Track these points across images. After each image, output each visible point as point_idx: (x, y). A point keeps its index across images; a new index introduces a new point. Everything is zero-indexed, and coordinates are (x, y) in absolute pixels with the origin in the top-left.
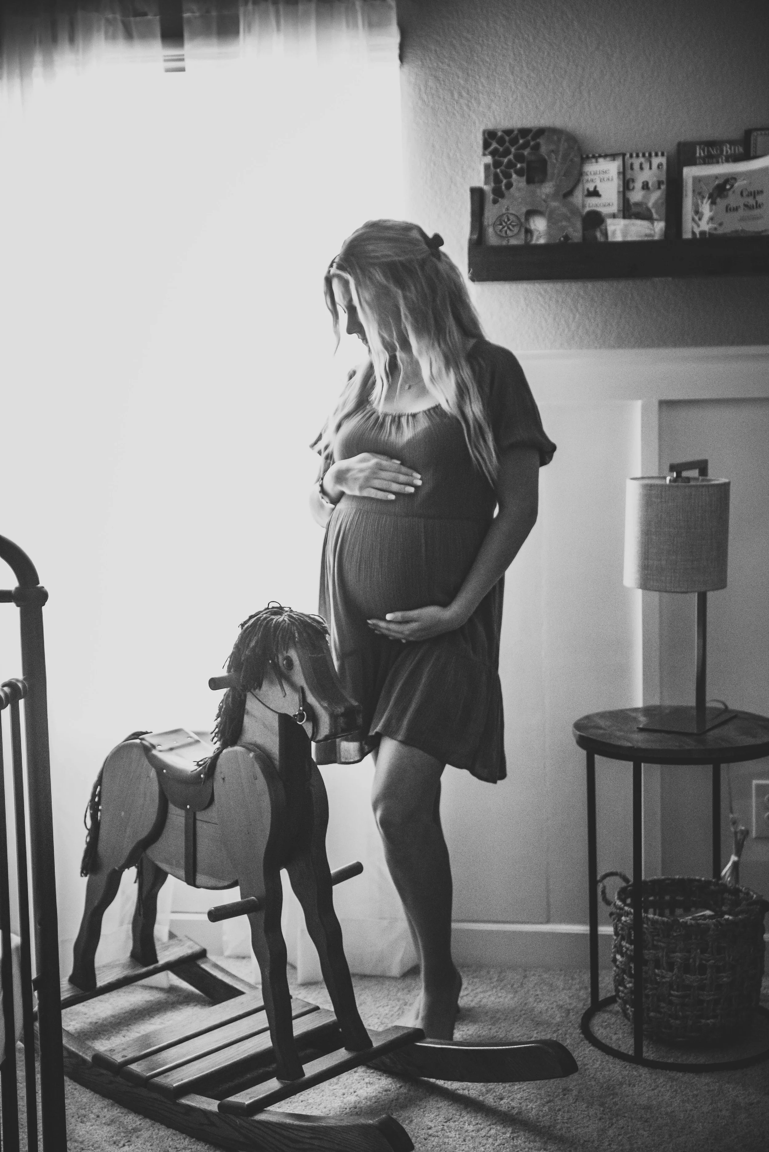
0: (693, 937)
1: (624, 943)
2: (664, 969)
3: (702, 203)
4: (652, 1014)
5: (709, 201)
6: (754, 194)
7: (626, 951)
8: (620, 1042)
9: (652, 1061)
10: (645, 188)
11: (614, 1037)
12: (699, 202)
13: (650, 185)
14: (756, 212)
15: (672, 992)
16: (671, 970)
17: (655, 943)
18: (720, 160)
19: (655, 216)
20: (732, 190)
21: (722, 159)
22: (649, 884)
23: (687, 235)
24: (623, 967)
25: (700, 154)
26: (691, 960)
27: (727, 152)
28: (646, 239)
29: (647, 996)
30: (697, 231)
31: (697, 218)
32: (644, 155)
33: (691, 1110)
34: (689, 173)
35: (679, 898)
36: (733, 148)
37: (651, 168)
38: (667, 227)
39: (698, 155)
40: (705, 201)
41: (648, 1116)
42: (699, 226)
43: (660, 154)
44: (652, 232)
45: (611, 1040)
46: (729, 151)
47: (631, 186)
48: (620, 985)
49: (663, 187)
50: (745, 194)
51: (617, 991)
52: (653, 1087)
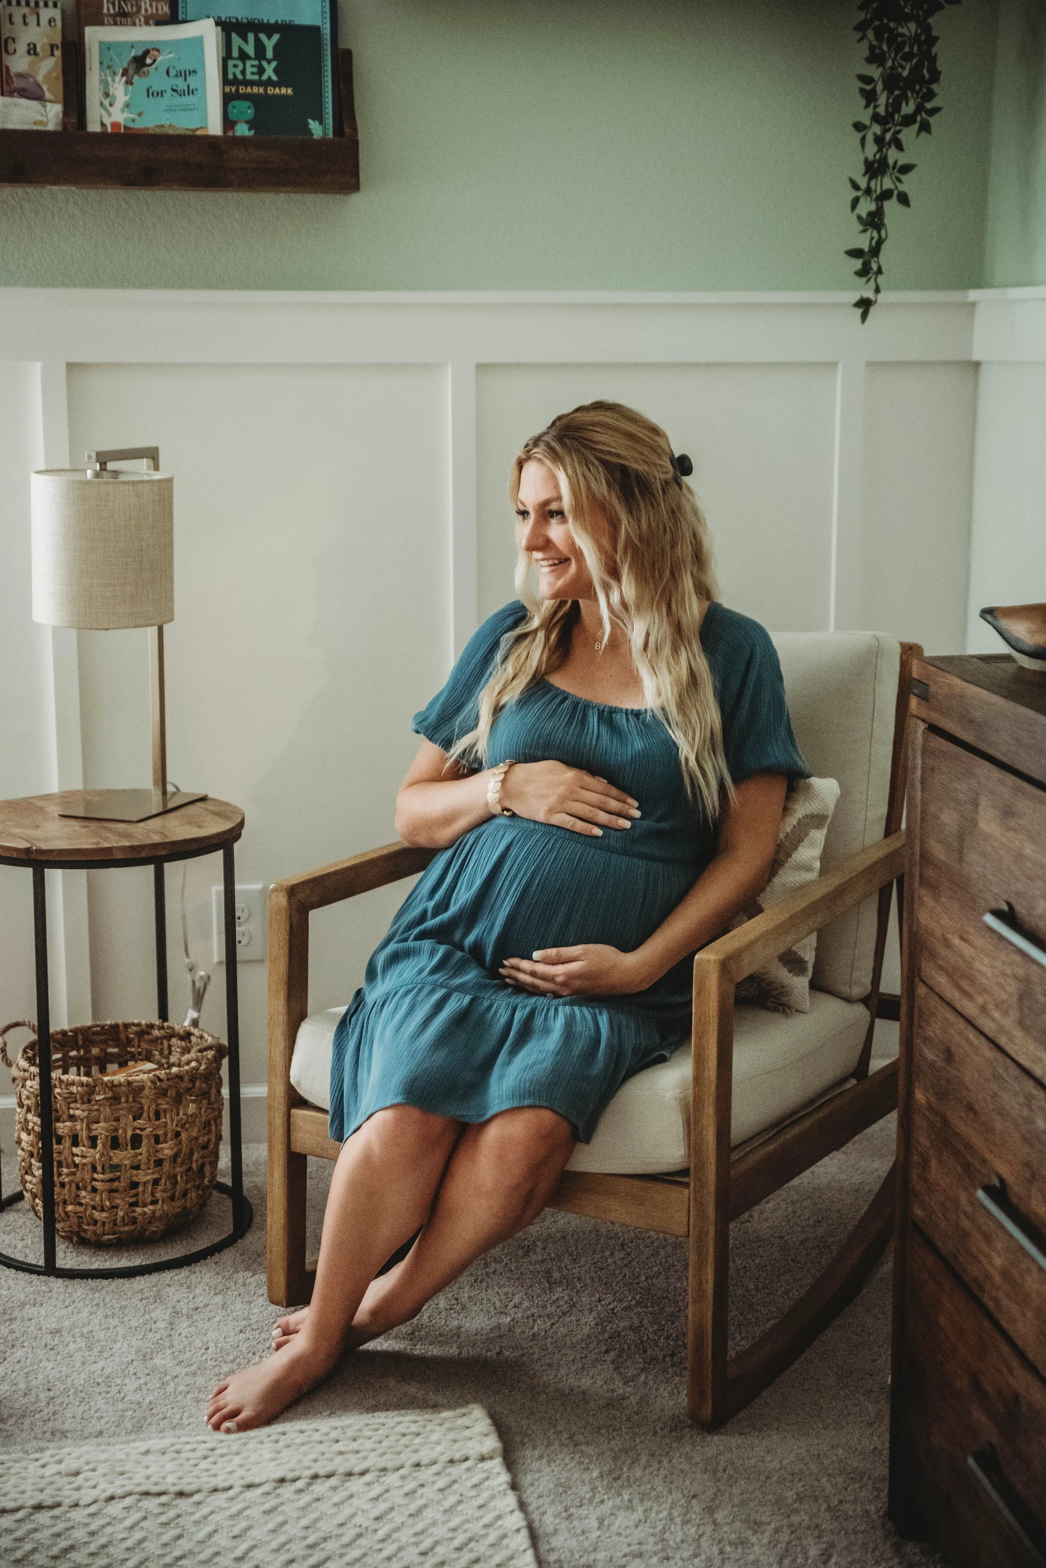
0: (123, 1100)
1: (30, 1116)
2: (84, 1146)
3: (114, 81)
4: (70, 1208)
5: (124, 79)
6: (184, 74)
7: (33, 1128)
8: (28, 1251)
9: (71, 1270)
10: (32, 52)
11: (20, 1245)
12: (109, 79)
13: (38, 49)
14: (188, 100)
15: (96, 1176)
16: (94, 1146)
17: (71, 1112)
18: (137, 21)
19: (48, 95)
20: (154, 66)
21: (140, 21)
22: (70, 1034)
23: (93, 127)
24: (30, 1148)
25: (108, 9)
26: (120, 1131)
27: (146, 10)
28: (35, 128)
29: (63, 1185)
30: (108, 122)
31: (106, 103)
32: (28, 4)
33: (115, 1327)
34: (94, 35)
35: (112, 1050)
36: (154, 4)
37: (38, 24)
38: (66, 112)
39: (105, 11)
40: (118, 78)
41: (56, 1342)
42: (110, 115)
43: (51, 4)
44: (45, 119)
45: (16, 1248)
46: (150, 10)
47: (11, 47)
48: (26, 1173)
49: (58, 53)
50: (173, 72)
51: (24, 1182)
52: (67, 1303)
